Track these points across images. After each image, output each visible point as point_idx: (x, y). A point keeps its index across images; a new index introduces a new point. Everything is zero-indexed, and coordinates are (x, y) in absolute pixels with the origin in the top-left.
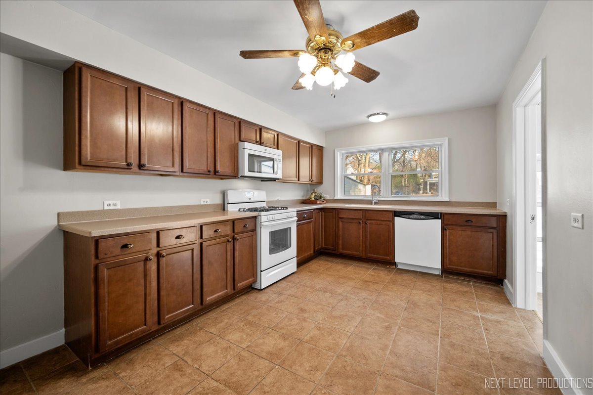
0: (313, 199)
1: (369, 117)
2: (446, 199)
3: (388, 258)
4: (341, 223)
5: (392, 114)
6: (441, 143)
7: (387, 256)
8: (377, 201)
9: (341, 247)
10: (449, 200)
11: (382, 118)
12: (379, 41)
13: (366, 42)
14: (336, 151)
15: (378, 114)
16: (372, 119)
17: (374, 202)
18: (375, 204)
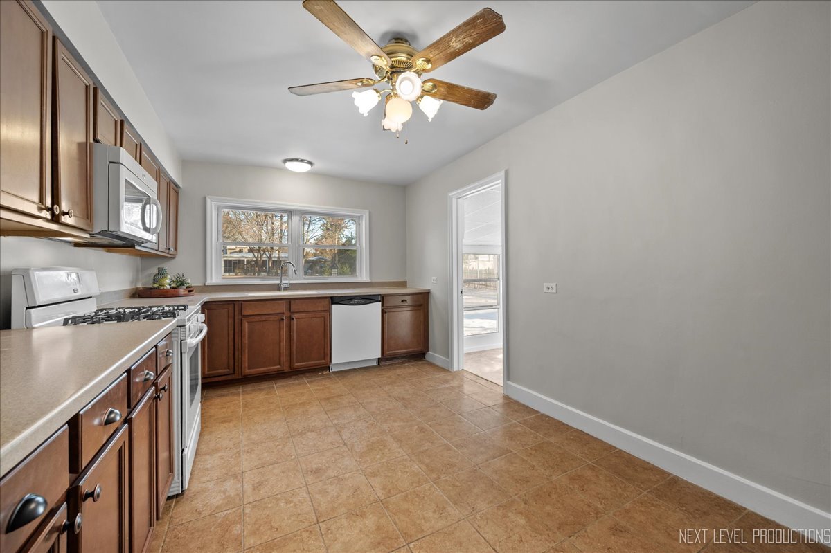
0: (168, 287)
1: (286, 161)
2: (368, 280)
3: (324, 361)
4: (246, 325)
5: (319, 166)
6: (359, 215)
7: (321, 359)
8: (287, 286)
9: (247, 365)
10: (369, 281)
11: (305, 168)
12: (454, 101)
13: (445, 96)
14: (208, 201)
15: (302, 161)
16: (289, 165)
17: (283, 286)
18: (286, 289)
